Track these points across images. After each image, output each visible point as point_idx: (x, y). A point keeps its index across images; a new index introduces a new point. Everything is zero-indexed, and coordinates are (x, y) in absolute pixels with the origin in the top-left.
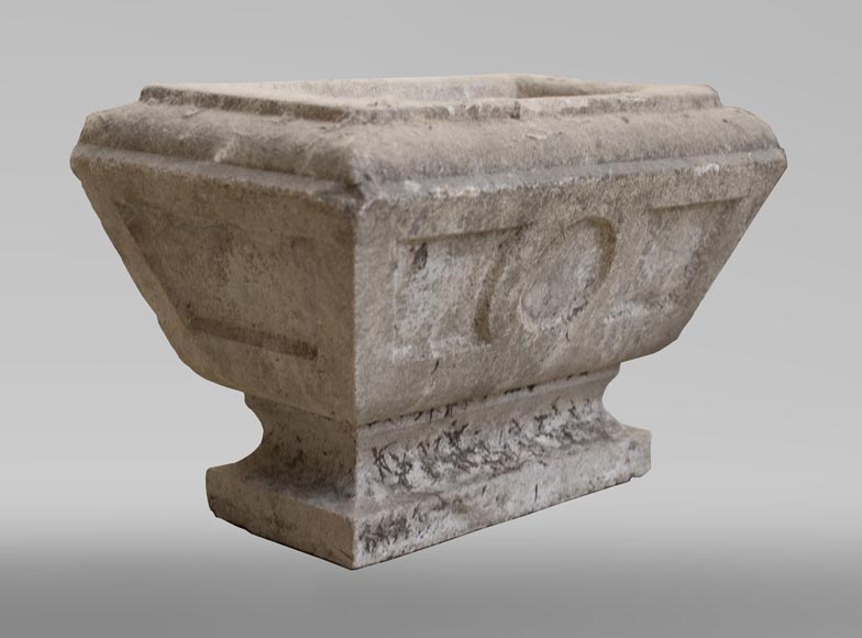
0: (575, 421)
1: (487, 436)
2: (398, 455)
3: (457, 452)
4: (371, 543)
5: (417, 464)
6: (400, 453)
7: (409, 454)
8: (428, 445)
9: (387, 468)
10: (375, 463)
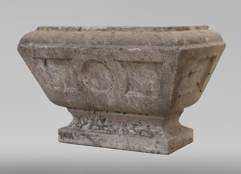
0: (148, 130)
1: (114, 124)
2: (85, 120)
3: (102, 125)
4: (62, 137)
5: (89, 124)
6: (86, 120)
7: (88, 121)
8: (94, 120)
9: (80, 122)
10: (78, 120)
